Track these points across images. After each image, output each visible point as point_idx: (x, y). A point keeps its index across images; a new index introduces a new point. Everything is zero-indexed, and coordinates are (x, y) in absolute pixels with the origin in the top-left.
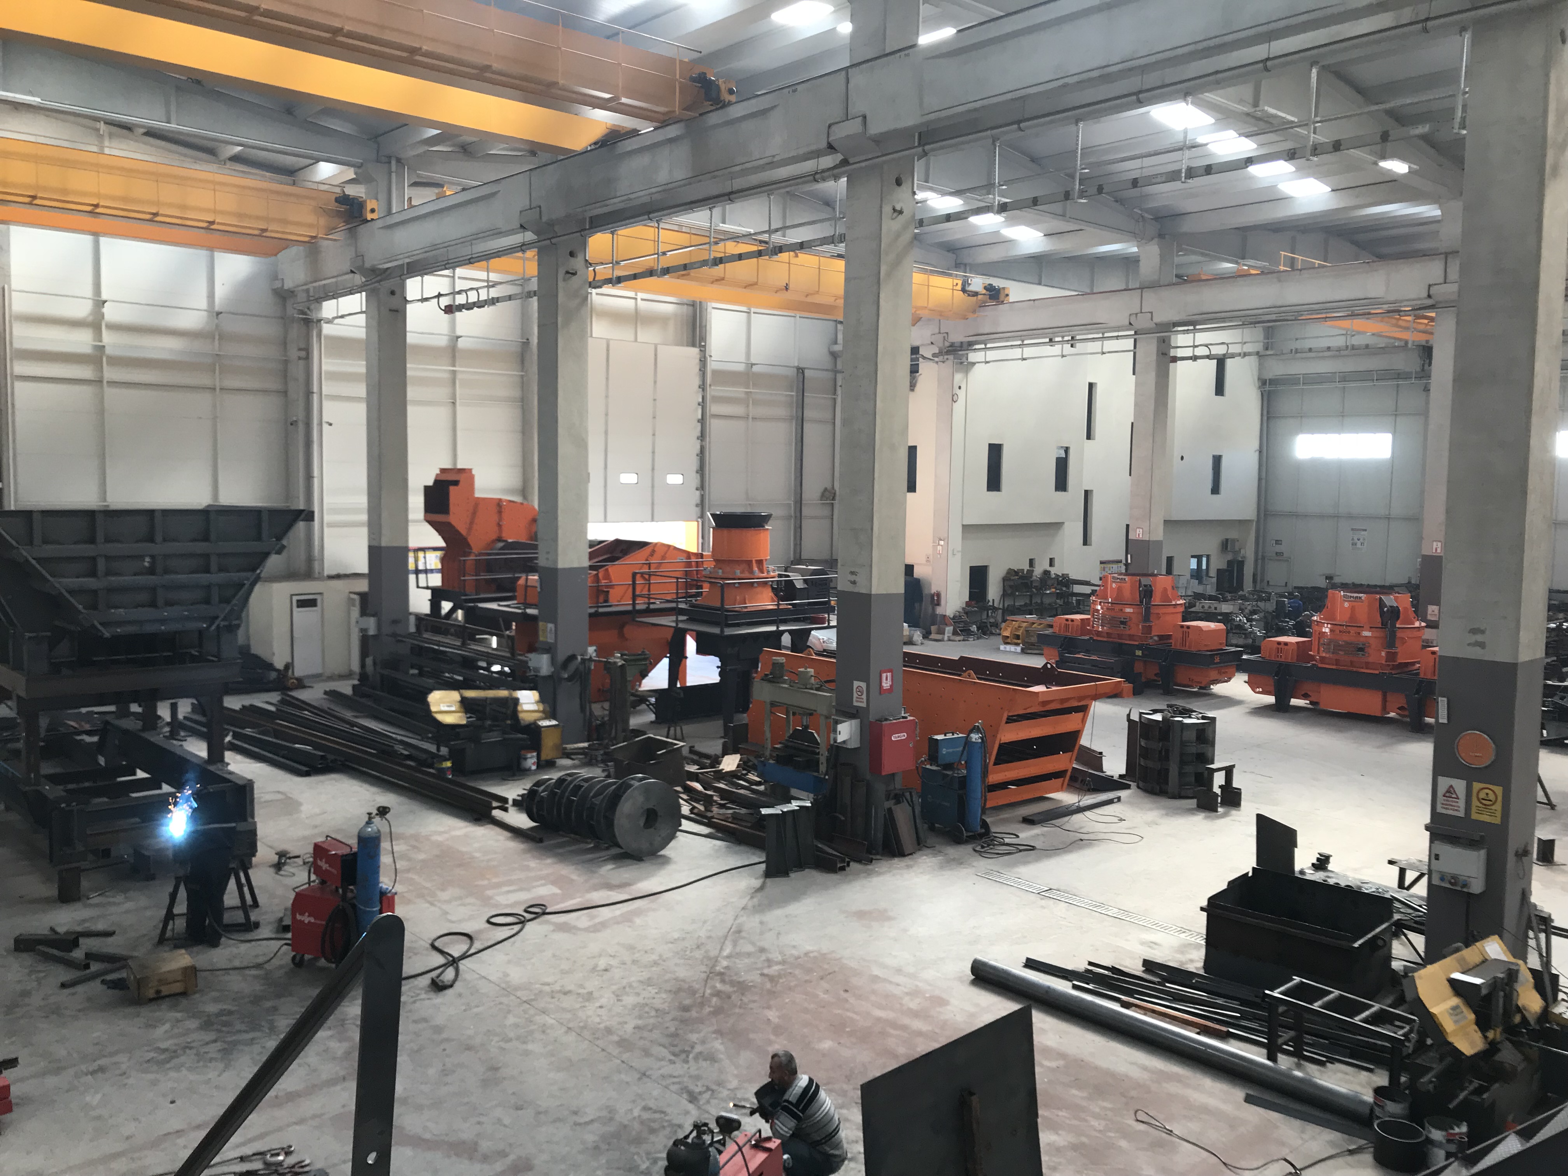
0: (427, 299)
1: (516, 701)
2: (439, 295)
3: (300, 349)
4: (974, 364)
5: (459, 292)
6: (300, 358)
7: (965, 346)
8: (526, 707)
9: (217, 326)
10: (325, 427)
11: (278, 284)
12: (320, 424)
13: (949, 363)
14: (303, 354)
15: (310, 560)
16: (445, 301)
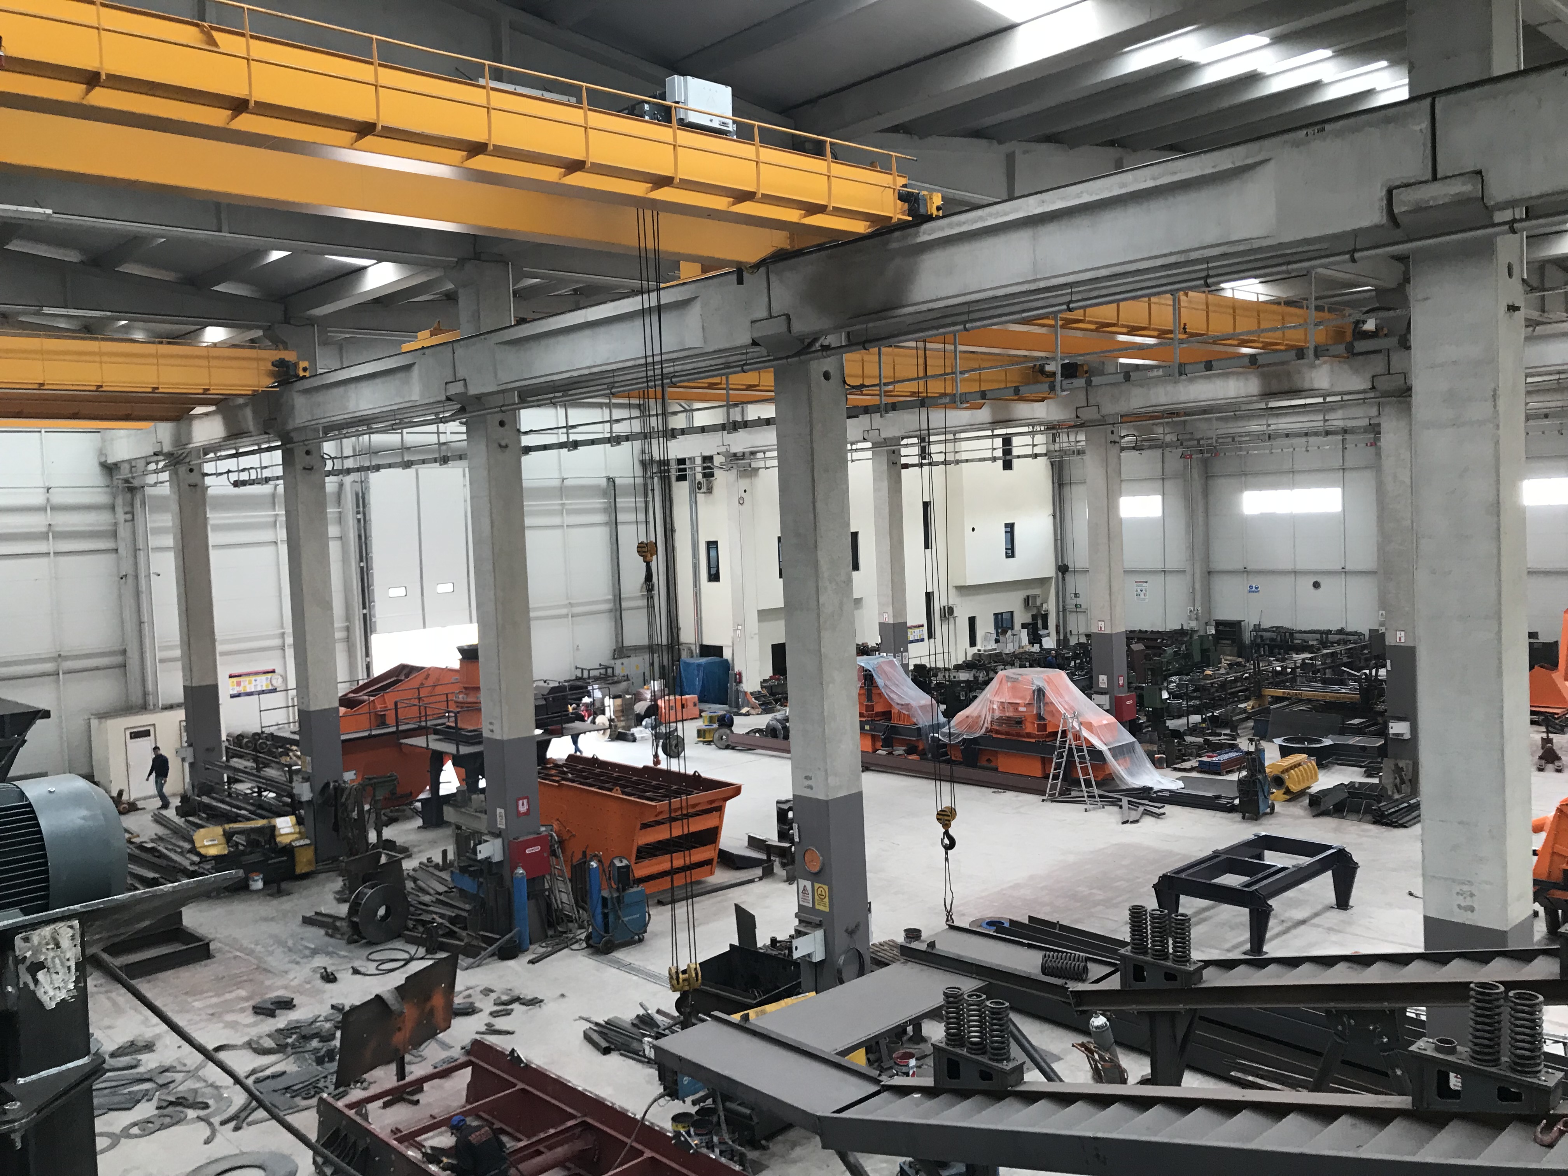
0: (221, 474)
1: (273, 828)
2: (229, 472)
3: (126, 513)
4: (757, 469)
5: (244, 470)
6: (126, 521)
7: (747, 455)
8: (283, 832)
9: (48, 500)
10: (153, 577)
11: (103, 460)
12: (148, 576)
13: (734, 472)
14: (129, 517)
15: (145, 694)
16: (234, 477)
